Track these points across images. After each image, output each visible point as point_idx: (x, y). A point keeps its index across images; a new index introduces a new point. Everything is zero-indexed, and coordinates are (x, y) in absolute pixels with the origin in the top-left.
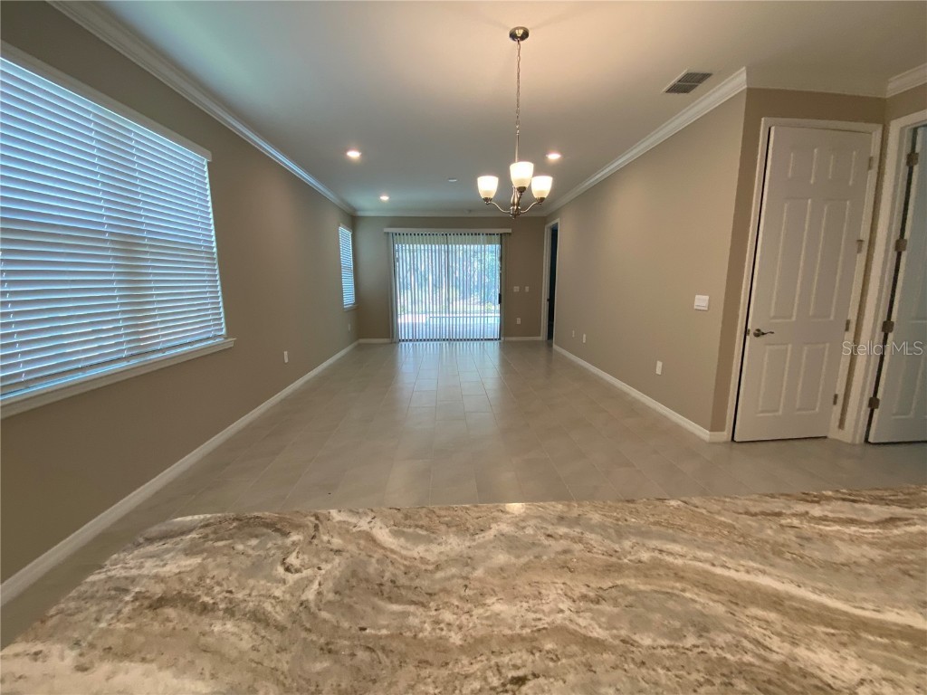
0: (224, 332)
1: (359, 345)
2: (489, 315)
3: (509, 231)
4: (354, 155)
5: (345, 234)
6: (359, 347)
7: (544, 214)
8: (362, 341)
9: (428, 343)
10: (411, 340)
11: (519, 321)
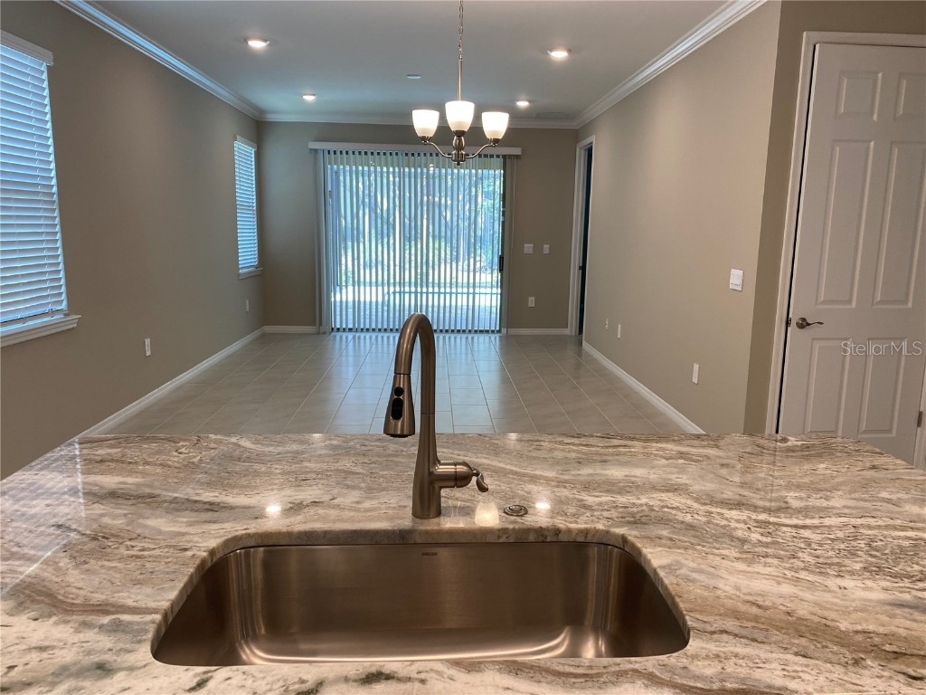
0: (64, 306)
1: (264, 335)
2: (483, 290)
3: (517, 151)
4: (257, 45)
5: (244, 153)
6: (265, 339)
7: (574, 125)
8: (268, 329)
9: (380, 335)
10: (350, 330)
11: (531, 302)
